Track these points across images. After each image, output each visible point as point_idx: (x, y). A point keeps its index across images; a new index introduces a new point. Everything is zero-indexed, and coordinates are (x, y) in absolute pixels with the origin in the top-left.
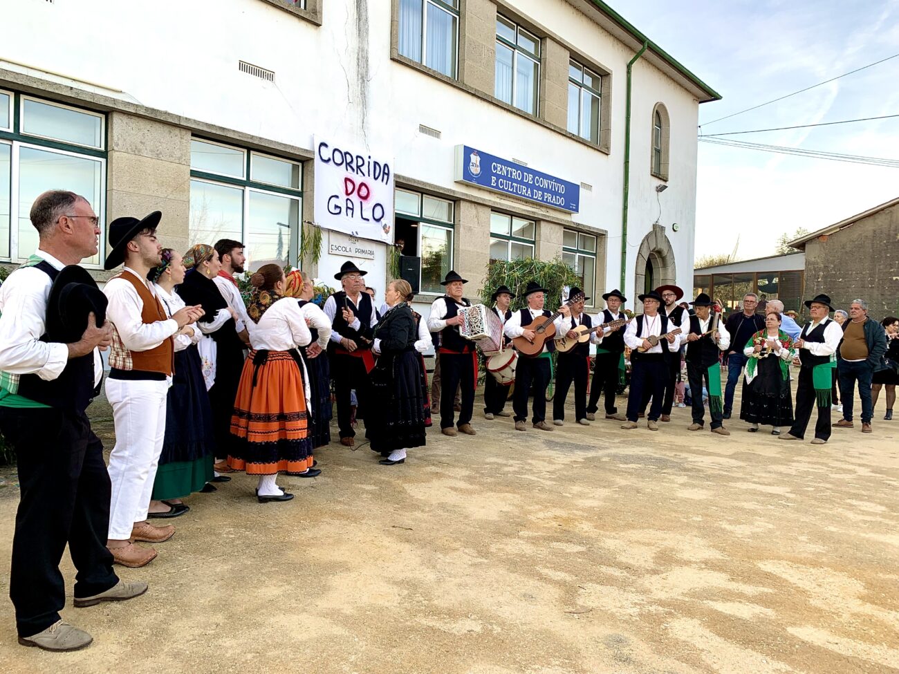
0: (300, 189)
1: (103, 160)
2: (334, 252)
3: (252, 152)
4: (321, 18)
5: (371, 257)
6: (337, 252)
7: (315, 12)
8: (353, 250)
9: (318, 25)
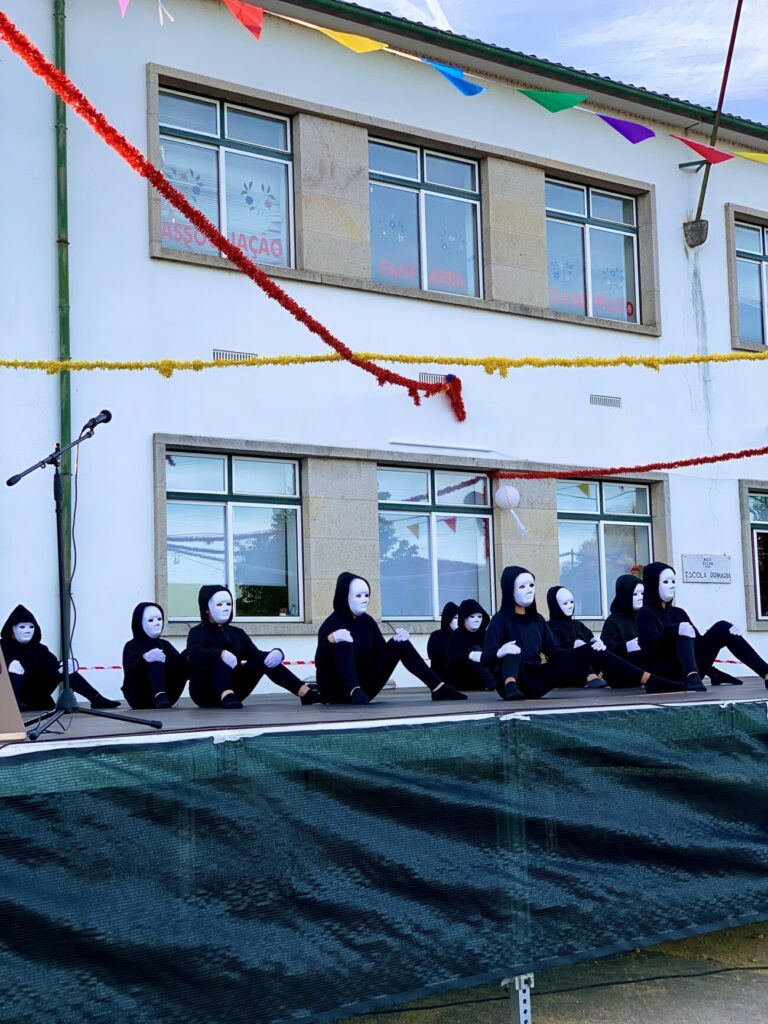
0: (648, 515)
1: (489, 517)
2: (689, 580)
3: (604, 484)
4: (660, 329)
5: (728, 580)
6: (693, 580)
7: (654, 324)
8: (708, 575)
9: (657, 336)
